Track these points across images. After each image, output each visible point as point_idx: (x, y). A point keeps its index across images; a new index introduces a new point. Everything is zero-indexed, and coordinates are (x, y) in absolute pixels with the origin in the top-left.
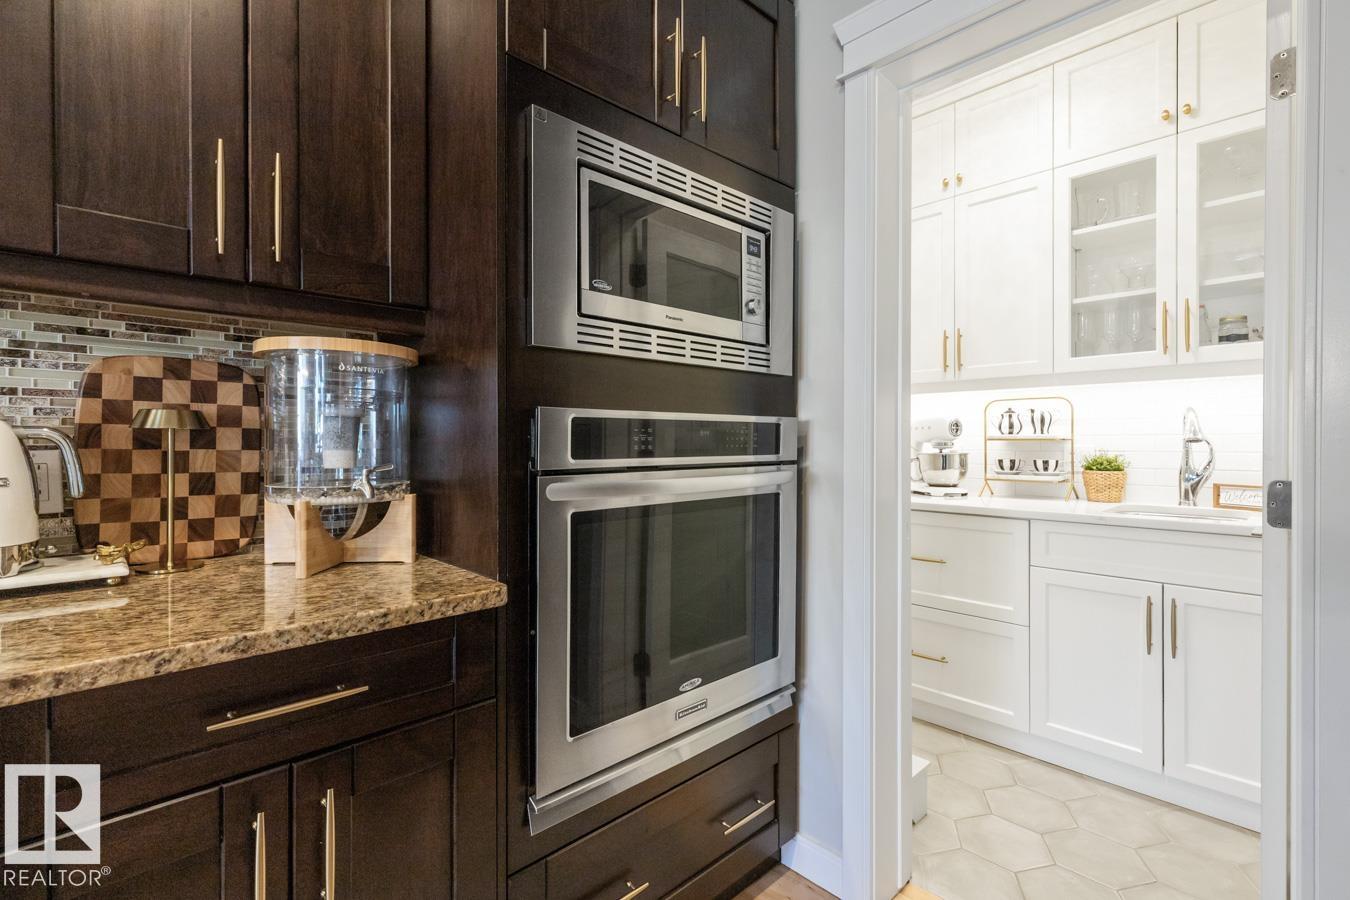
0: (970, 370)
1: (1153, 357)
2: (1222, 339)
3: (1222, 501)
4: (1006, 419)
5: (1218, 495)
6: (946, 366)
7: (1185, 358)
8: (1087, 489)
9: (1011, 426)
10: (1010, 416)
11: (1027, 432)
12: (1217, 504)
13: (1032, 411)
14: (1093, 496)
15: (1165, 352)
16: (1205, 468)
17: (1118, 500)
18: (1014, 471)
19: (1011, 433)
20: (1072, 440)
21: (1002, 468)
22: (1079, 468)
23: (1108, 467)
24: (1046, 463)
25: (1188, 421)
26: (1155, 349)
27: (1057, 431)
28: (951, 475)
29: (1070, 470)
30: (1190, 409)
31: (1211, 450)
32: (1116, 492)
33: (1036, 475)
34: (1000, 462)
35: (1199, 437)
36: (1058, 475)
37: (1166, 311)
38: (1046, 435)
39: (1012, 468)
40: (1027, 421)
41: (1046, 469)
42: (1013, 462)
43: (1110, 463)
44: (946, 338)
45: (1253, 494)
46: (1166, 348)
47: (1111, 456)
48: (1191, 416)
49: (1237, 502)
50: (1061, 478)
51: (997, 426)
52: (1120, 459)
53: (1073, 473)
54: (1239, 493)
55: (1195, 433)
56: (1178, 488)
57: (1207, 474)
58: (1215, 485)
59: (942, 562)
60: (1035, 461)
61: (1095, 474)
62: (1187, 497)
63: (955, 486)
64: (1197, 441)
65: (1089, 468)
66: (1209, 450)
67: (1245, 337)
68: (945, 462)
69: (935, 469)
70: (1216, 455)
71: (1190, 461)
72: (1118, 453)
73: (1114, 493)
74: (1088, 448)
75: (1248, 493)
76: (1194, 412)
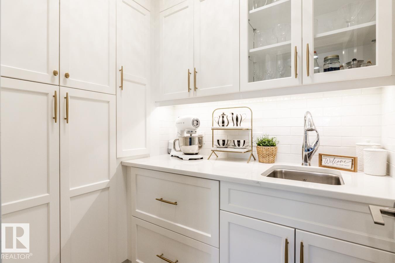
0: (202, 91)
1: (290, 81)
2: (325, 70)
3: (323, 164)
4: (221, 118)
5: (321, 160)
6: (189, 89)
7: (307, 80)
8: (258, 156)
9: (223, 122)
10: (223, 117)
11: (231, 126)
12: (320, 165)
13: (233, 114)
14: (261, 160)
15: (296, 77)
16: (315, 145)
17: (273, 162)
18: (225, 146)
19: (223, 126)
20: (252, 130)
21: (219, 144)
22: (255, 144)
23: (268, 144)
24: (239, 142)
25: (307, 119)
26: (291, 76)
27: (244, 125)
28: (194, 148)
29: (251, 145)
30: (308, 112)
31: (318, 135)
32: (271, 158)
33: (235, 148)
34: (218, 141)
35: (313, 128)
36: (245, 148)
37: (297, 53)
38: (239, 127)
39: (224, 144)
40: (230, 119)
41: (239, 145)
42: (224, 141)
43: (269, 142)
44: (189, 73)
45: (340, 160)
46: (296, 74)
47: (270, 138)
48: (309, 116)
49: (330, 165)
50: (246, 150)
51: (217, 123)
52: (274, 140)
53: (252, 147)
54: (332, 159)
55: (311, 126)
56: (302, 155)
57: (316, 148)
58: (319, 154)
59: (176, 203)
60: (234, 141)
61: (262, 148)
62: (306, 161)
63: (197, 154)
64: (312, 130)
65: (259, 145)
66: (317, 135)
67: (338, 69)
68: (191, 142)
69: (186, 145)
70: (320, 137)
71: (308, 142)
72: (273, 137)
73: (271, 159)
74: (259, 134)
75: (337, 159)
76: (310, 114)
